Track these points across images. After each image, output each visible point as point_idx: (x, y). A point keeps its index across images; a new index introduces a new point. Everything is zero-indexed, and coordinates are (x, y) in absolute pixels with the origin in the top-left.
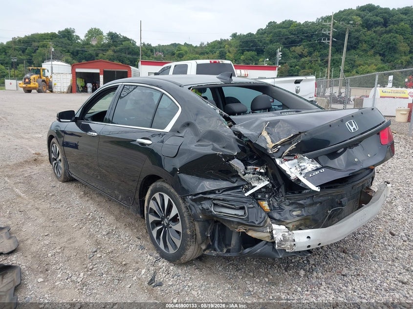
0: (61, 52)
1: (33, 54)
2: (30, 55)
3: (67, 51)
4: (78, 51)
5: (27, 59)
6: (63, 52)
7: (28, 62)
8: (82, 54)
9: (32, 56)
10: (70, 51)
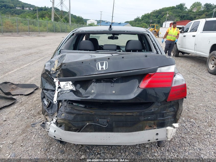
0: (175, 17)
1: (161, 18)
2: (159, 19)
3: (178, 16)
4: (185, 15)
5: (158, 21)
6: (176, 17)
7: (158, 22)
8: (186, 17)
9: (160, 19)
10: (180, 16)
